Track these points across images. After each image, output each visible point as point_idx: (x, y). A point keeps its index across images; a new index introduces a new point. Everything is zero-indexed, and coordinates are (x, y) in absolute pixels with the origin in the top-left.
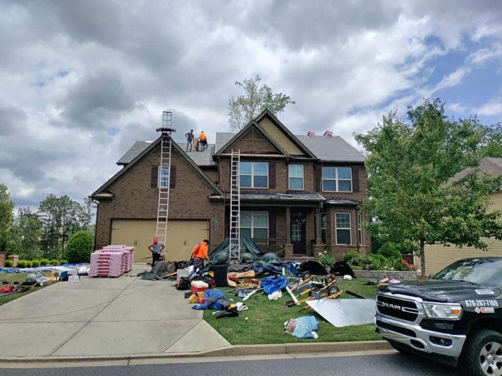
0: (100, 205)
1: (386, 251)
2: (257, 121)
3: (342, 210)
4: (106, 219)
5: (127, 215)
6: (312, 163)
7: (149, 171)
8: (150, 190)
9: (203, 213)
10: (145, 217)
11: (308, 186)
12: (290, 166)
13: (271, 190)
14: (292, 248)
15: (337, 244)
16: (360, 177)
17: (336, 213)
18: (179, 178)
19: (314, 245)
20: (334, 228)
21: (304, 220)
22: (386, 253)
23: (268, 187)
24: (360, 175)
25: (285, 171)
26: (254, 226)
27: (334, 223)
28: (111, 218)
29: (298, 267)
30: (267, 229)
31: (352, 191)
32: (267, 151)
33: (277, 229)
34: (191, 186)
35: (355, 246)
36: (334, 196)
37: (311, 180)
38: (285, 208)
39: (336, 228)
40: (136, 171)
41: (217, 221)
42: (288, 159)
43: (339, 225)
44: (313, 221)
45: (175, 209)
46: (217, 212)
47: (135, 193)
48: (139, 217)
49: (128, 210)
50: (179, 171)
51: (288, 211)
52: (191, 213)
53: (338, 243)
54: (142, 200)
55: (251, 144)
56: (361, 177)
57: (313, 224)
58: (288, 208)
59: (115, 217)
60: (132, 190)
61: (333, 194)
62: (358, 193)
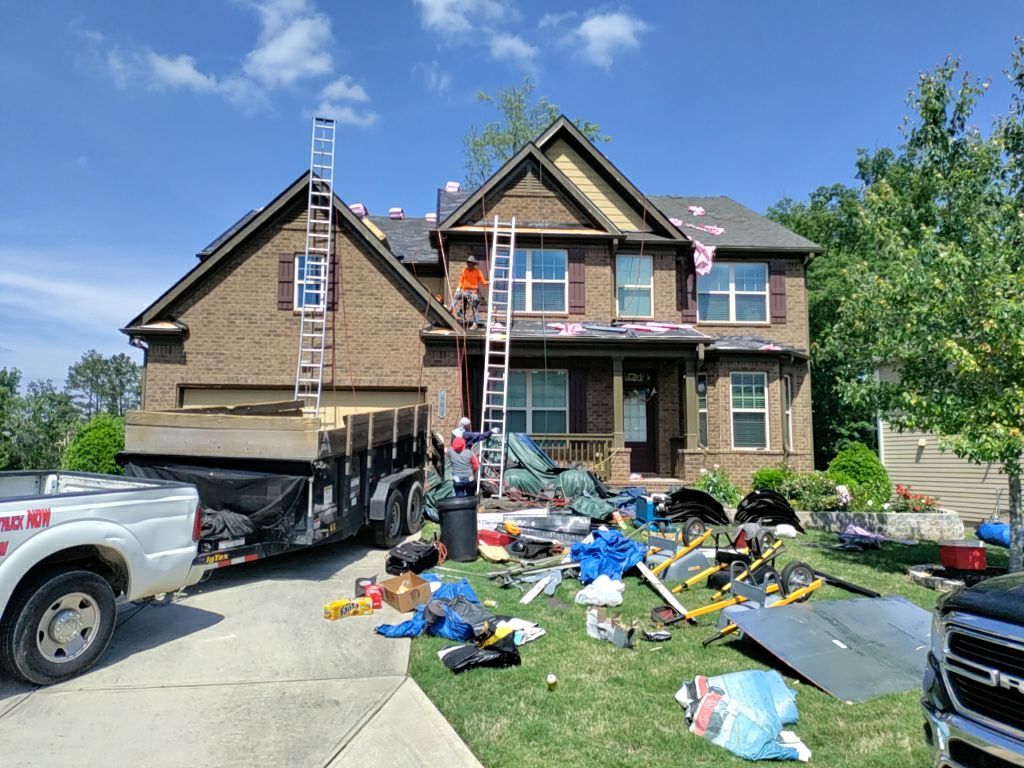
0: (151, 353)
1: (852, 464)
2: (540, 144)
3: (747, 366)
4: (167, 387)
5: (218, 376)
6: (675, 253)
7: (273, 266)
8: (274, 315)
9: (409, 372)
10: (264, 383)
11: (663, 309)
12: (618, 257)
13: (575, 318)
14: (627, 458)
15: (734, 449)
16: (787, 287)
17: (730, 374)
18: (348, 287)
19: (680, 451)
20: (728, 410)
21: (654, 391)
22: (852, 467)
23: (566, 311)
24: (788, 282)
25: (608, 271)
26: (533, 406)
27: (727, 396)
28: (178, 385)
29: (662, 505)
30: (565, 412)
31: (768, 321)
32: (563, 222)
33: (589, 412)
34: (377, 306)
35: (778, 451)
36: (725, 334)
37: (670, 293)
38: (609, 361)
39: (733, 410)
40: (239, 267)
41: (442, 393)
42: (616, 241)
43: (737, 404)
44: (676, 393)
47: (238, 322)
48: (250, 382)
49: (221, 365)
50: (347, 268)
51: (618, 366)
52: (379, 372)
53: (736, 445)
54: (257, 339)
55: (524, 204)
56: (791, 286)
57: (676, 400)
58: (617, 359)
59: (190, 382)
60: (231, 315)
61: (723, 329)
62: (783, 326)
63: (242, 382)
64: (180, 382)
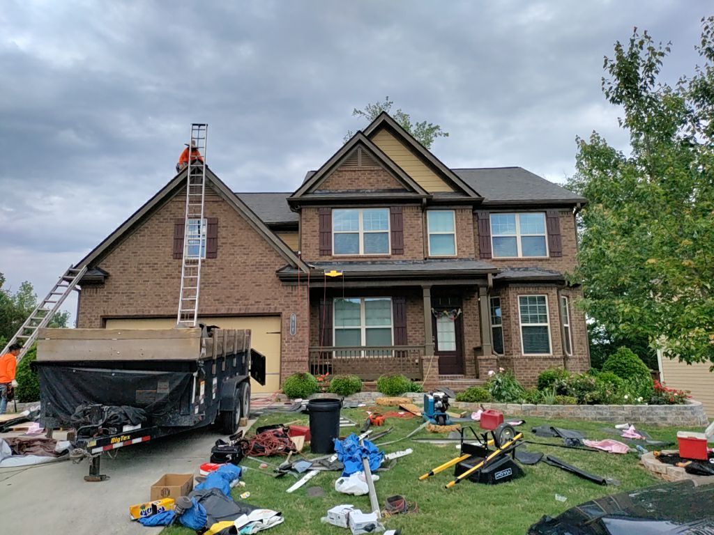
0: (83, 294)
1: (619, 365)
2: (367, 134)
3: (531, 290)
4: (93, 318)
5: (129, 309)
6: (471, 207)
7: (170, 228)
8: (170, 264)
9: (269, 302)
10: (162, 313)
11: (464, 249)
12: (428, 212)
13: (396, 257)
14: (436, 364)
15: (523, 355)
16: (562, 230)
17: (518, 297)
18: (224, 241)
19: (478, 357)
20: (518, 324)
21: (459, 312)
22: (620, 368)
23: (390, 253)
24: (562, 225)
25: (420, 222)
26: (366, 325)
27: (516, 314)
28: (101, 316)
30: (390, 329)
31: (548, 256)
32: (386, 188)
33: (409, 328)
34: (245, 254)
35: (559, 356)
36: (514, 266)
37: (469, 237)
38: (419, 289)
39: (521, 325)
40: (146, 230)
41: (293, 318)
42: (425, 200)
43: (525, 320)
44: (477, 312)
45: (217, 297)
46: (295, 299)
47: (144, 269)
48: (152, 313)
49: (131, 301)
50: (223, 227)
51: (427, 293)
52: (246, 302)
53: (525, 352)
54: (158, 281)
55: (356, 177)
56: (564, 229)
57: (477, 317)
58: (426, 287)
59: (109, 314)
60: (140, 264)
61: (512, 262)
62: (559, 258)
63: (146, 313)
64: (103, 314)
